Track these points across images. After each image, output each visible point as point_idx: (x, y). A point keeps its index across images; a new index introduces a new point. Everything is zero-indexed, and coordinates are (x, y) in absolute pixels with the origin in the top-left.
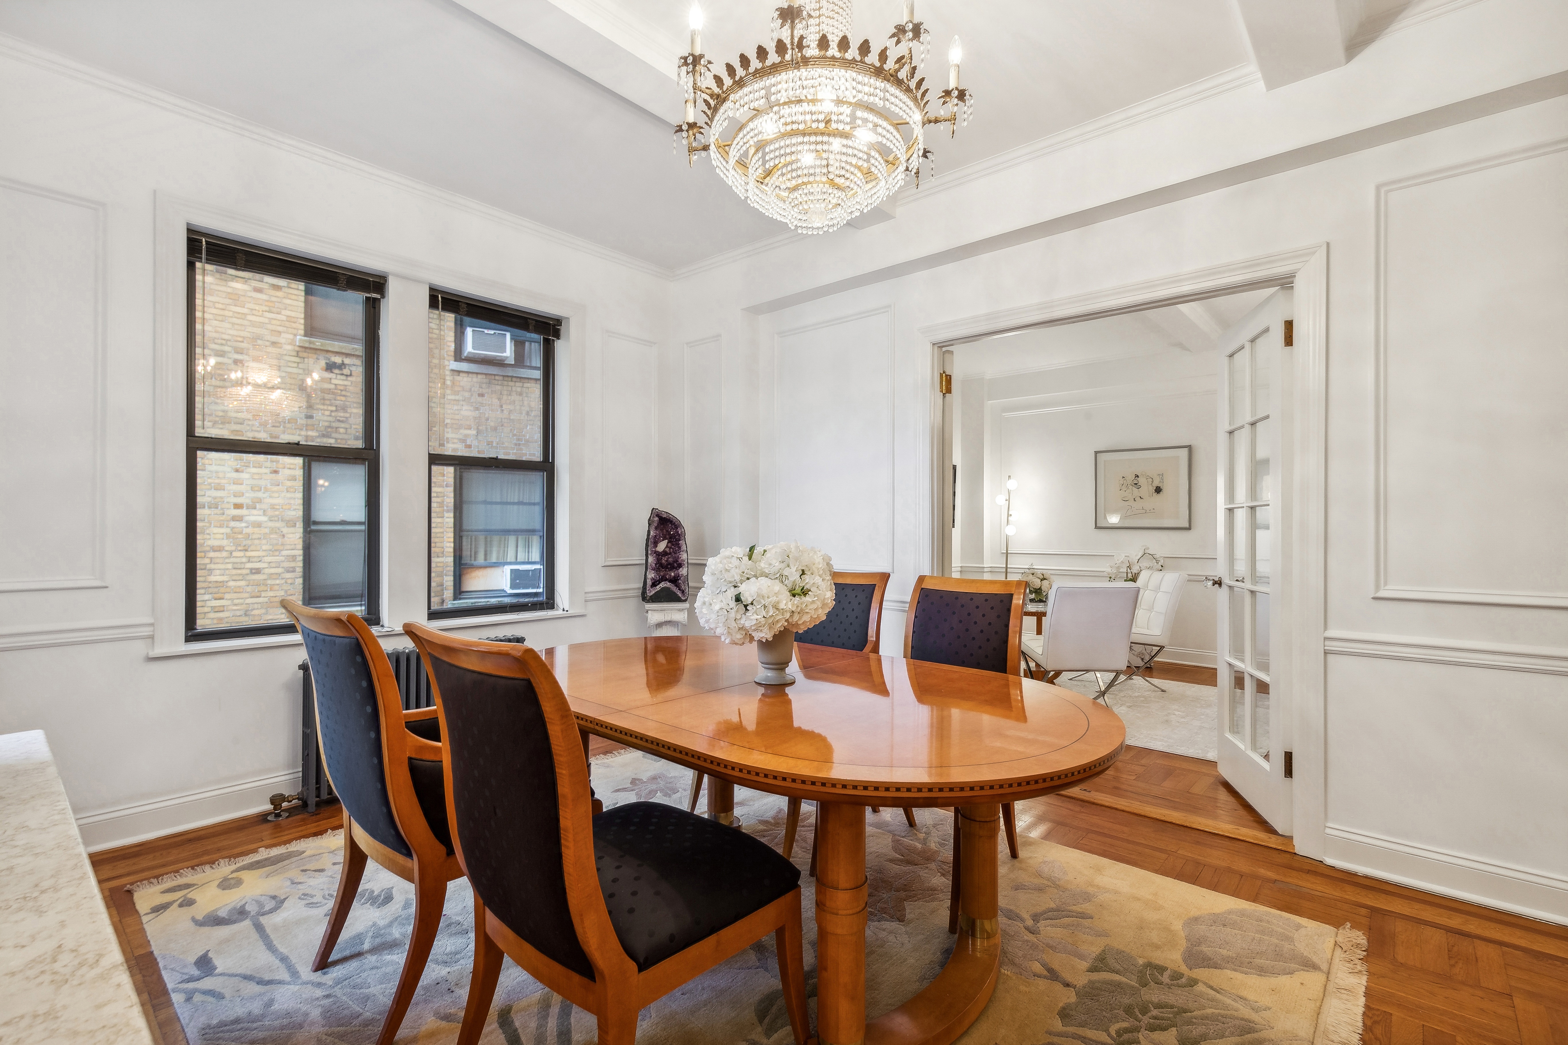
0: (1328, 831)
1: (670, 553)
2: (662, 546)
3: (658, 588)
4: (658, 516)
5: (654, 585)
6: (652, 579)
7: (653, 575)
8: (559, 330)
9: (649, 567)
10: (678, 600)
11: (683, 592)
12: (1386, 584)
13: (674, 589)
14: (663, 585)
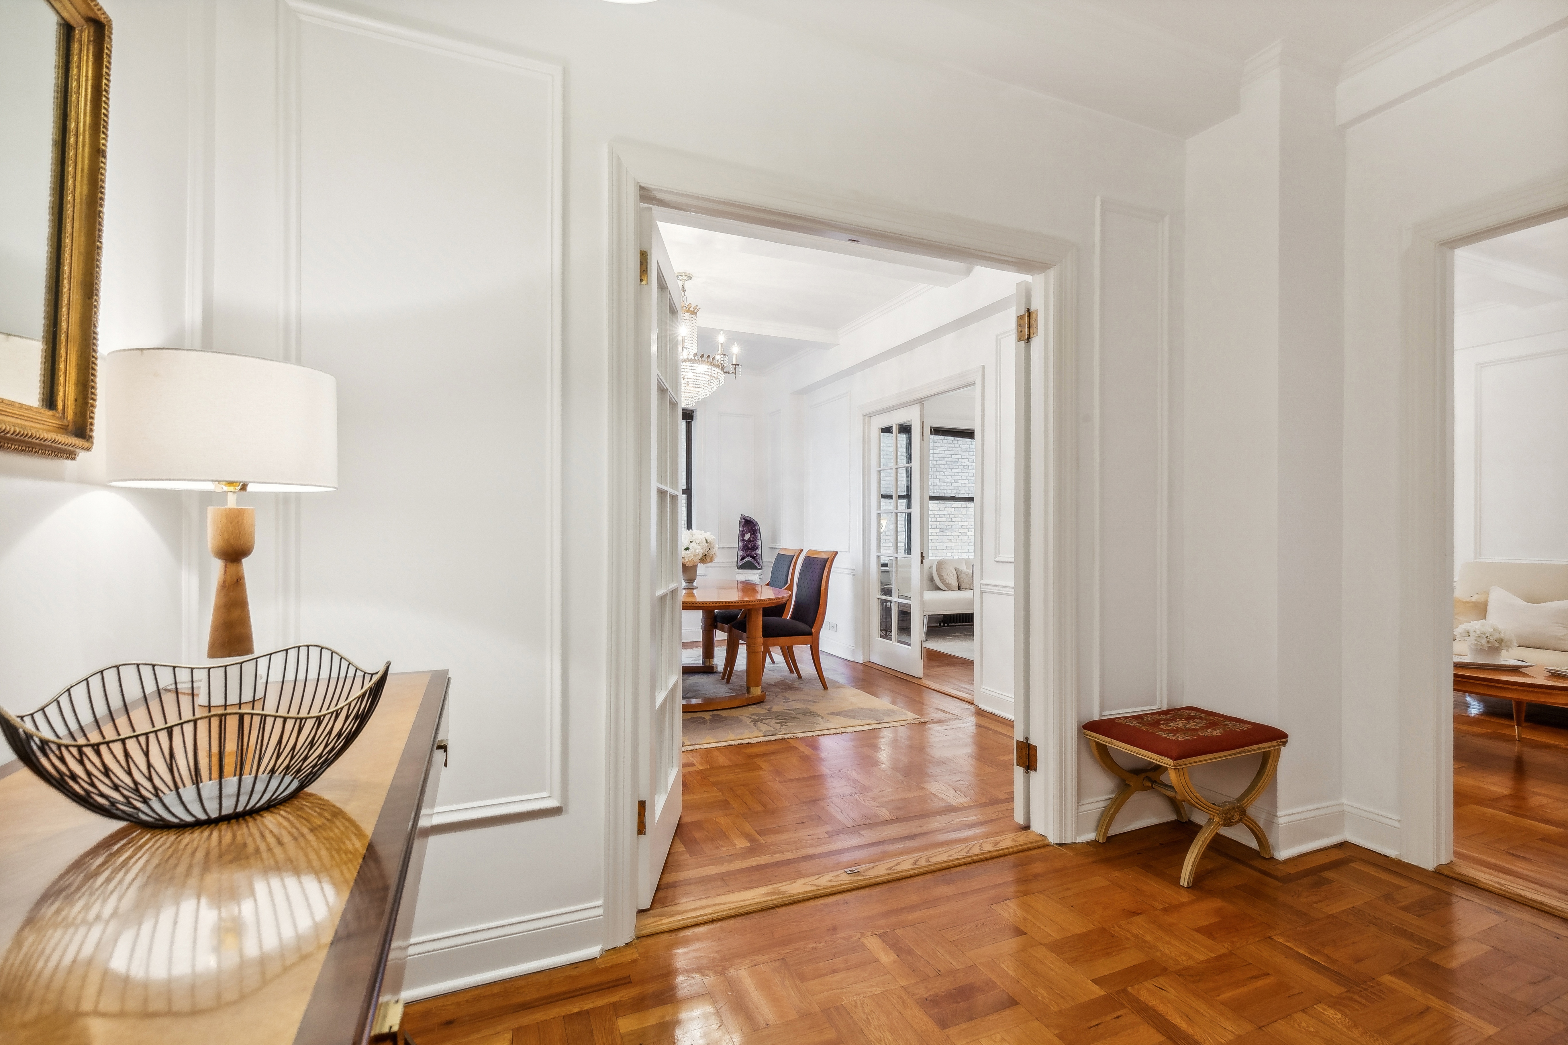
0: (982, 690)
1: (753, 541)
2: (747, 537)
3: (744, 561)
4: (744, 519)
5: (743, 559)
6: (741, 555)
7: (741, 554)
8: (693, 416)
9: (739, 549)
10: (756, 568)
11: (759, 564)
12: (999, 554)
13: (754, 562)
14: (747, 559)
